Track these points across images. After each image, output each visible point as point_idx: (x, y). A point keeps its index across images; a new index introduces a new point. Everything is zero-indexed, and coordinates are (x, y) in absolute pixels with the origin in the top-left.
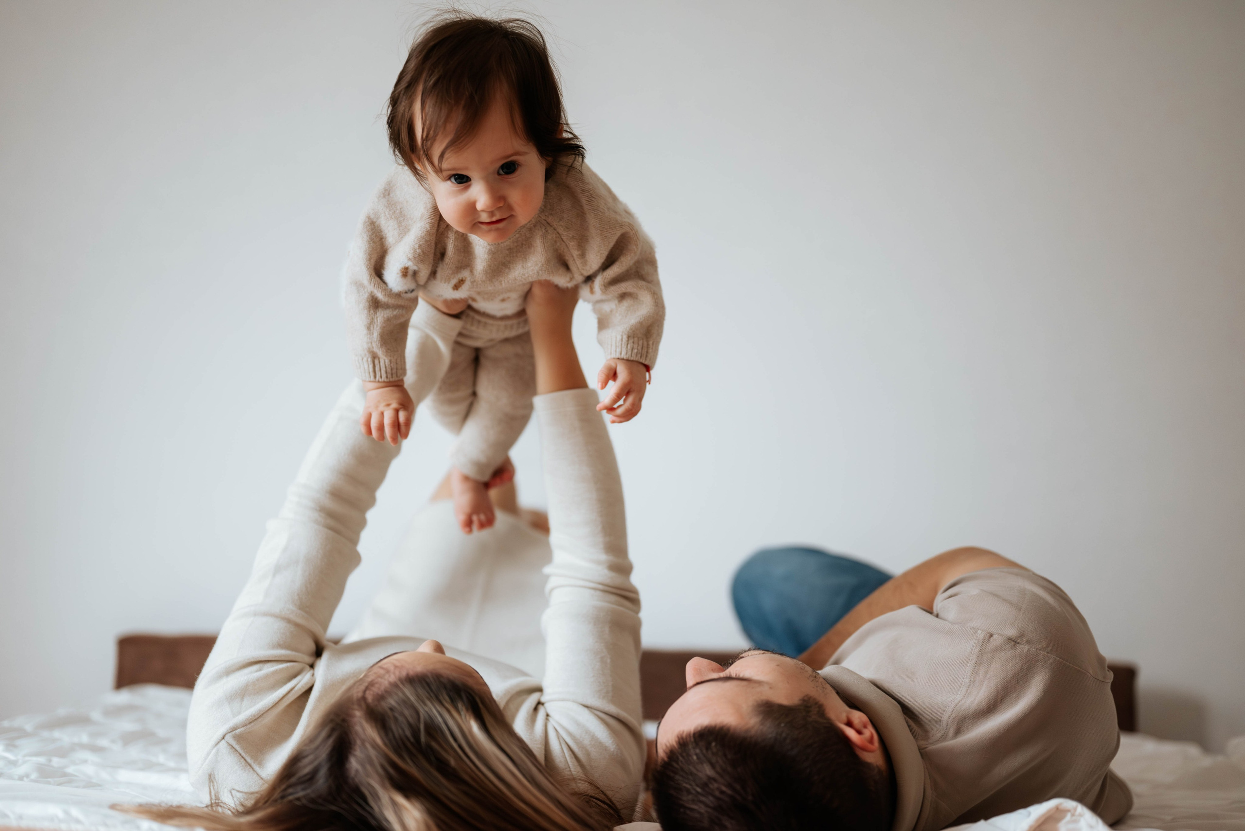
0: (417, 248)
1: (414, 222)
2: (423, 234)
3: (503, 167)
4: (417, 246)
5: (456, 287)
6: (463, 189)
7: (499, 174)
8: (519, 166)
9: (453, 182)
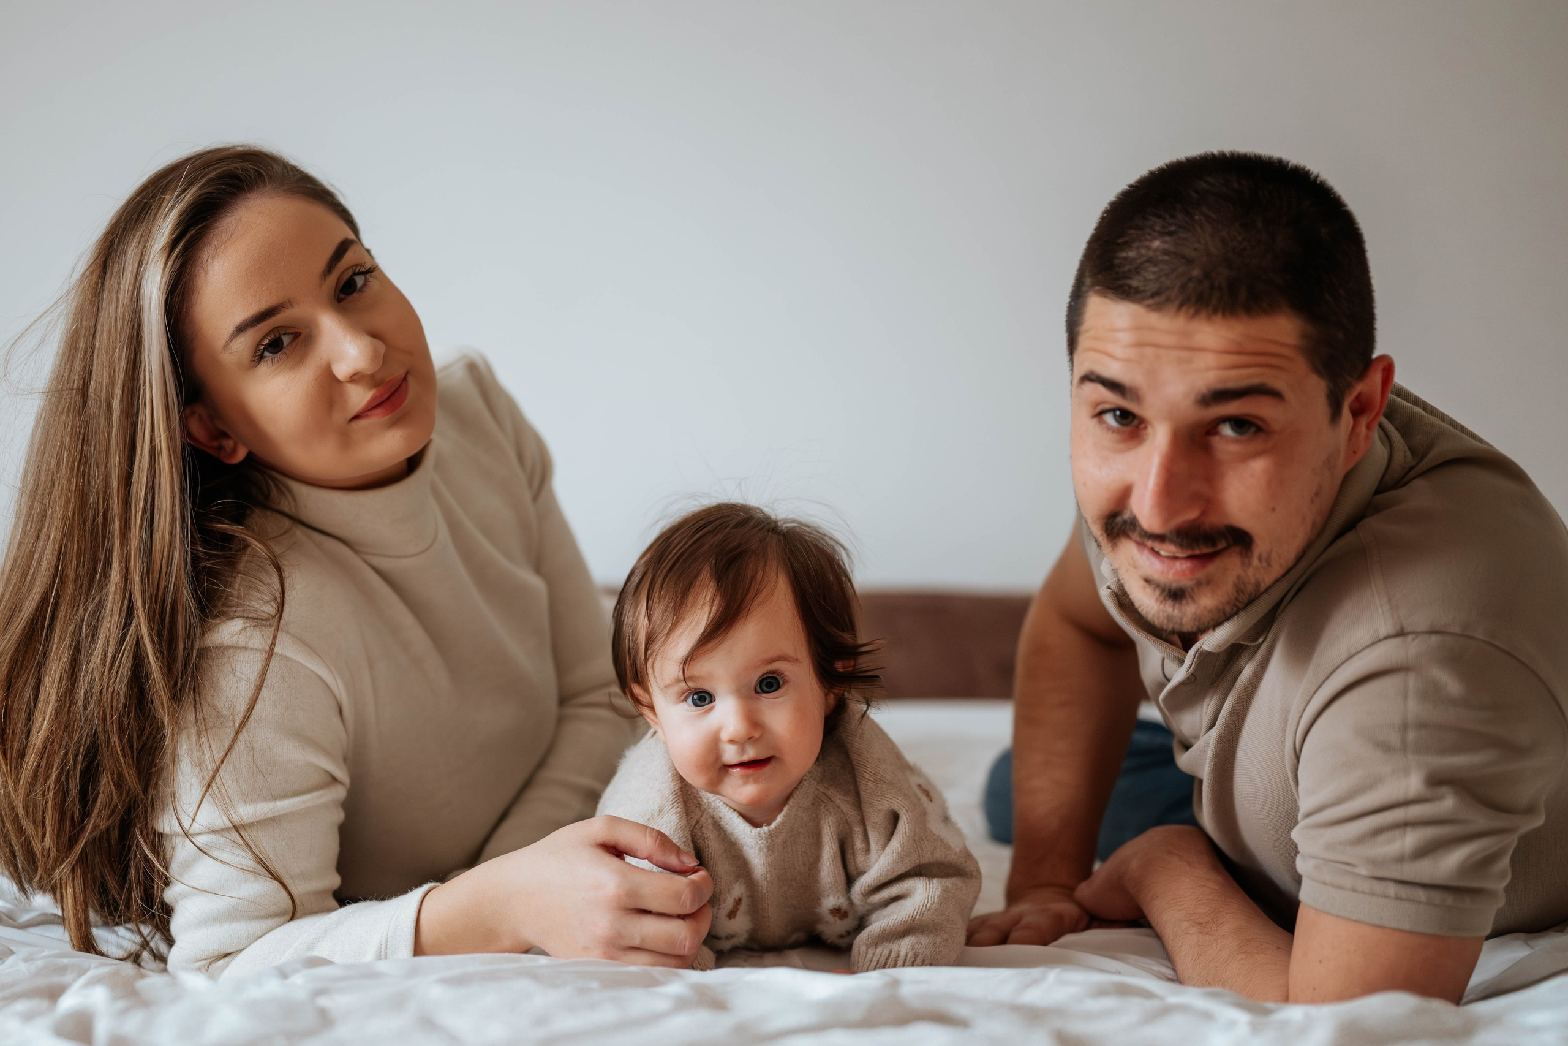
3: (760, 681)
5: (732, 914)
6: (702, 713)
7: (756, 691)
8: (786, 682)
9: (690, 706)
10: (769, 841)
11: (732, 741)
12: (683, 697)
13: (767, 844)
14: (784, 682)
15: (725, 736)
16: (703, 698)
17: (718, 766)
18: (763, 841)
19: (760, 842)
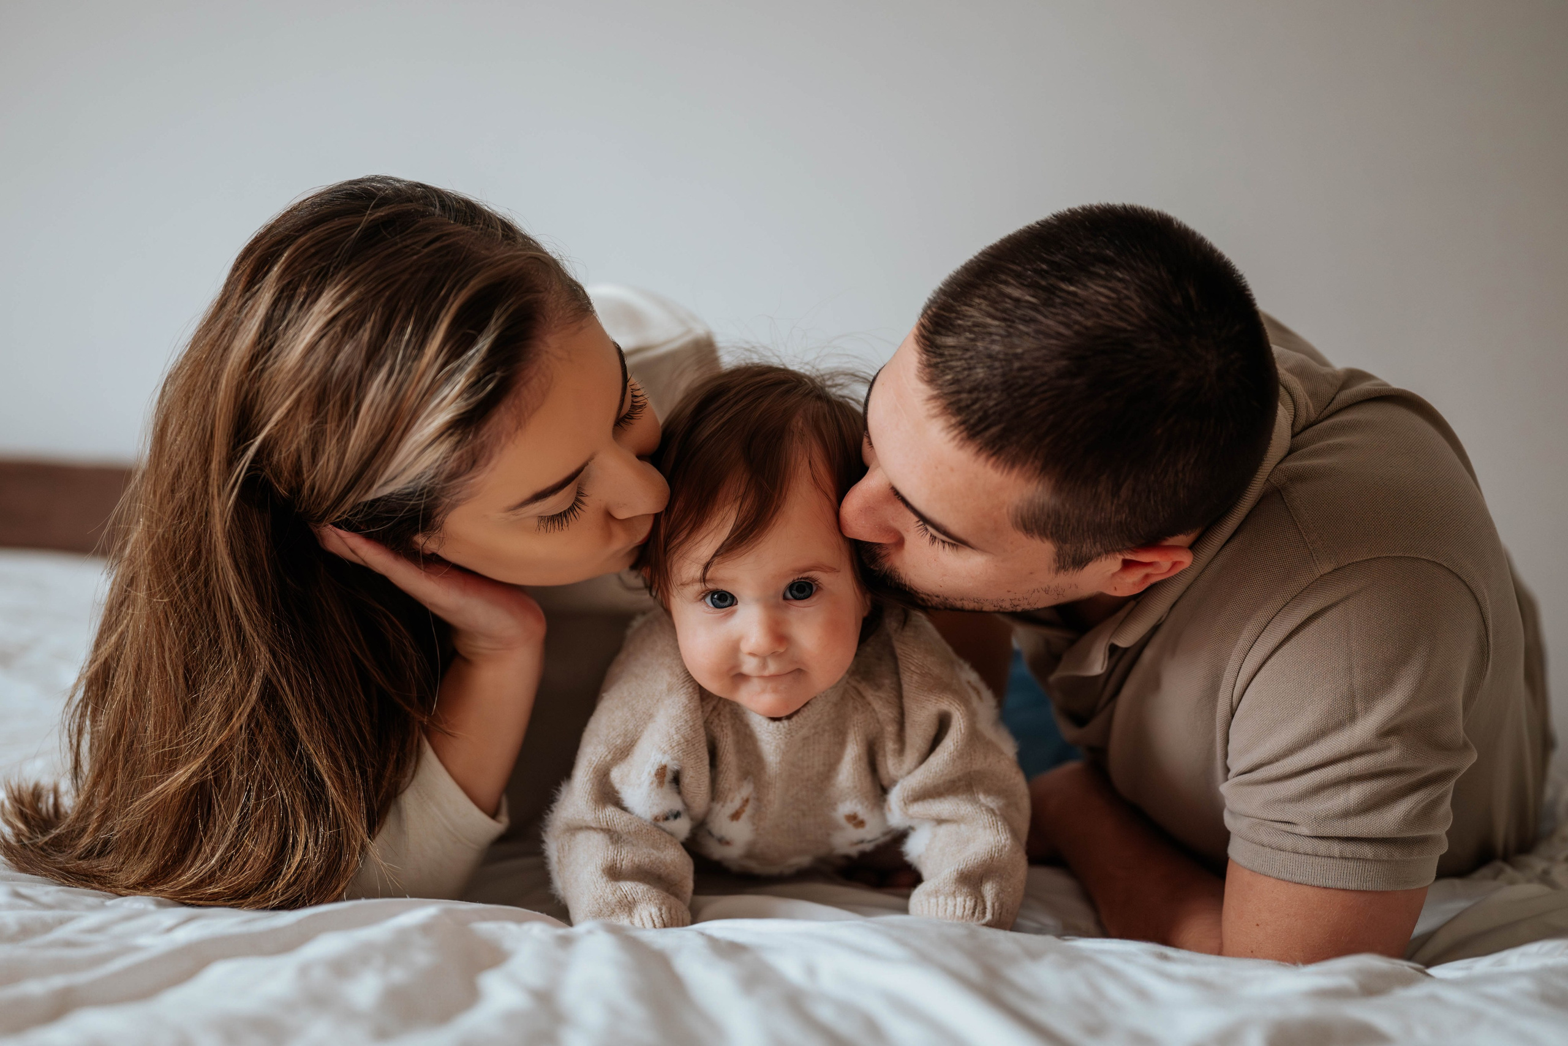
0: (674, 732)
1: (658, 701)
2: (679, 711)
3: (791, 587)
4: (673, 731)
5: (736, 816)
6: (723, 616)
7: (785, 598)
8: (819, 588)
9: (708, 606)
10: (788, 736)
11: (752, 654)
12: (700, 597)
13: (787, 740)
14: (817, 589)
15: (747, 646)
16: (723, 600)
17: (734, 673)
18: (781, 736)
19: (777, 737)
